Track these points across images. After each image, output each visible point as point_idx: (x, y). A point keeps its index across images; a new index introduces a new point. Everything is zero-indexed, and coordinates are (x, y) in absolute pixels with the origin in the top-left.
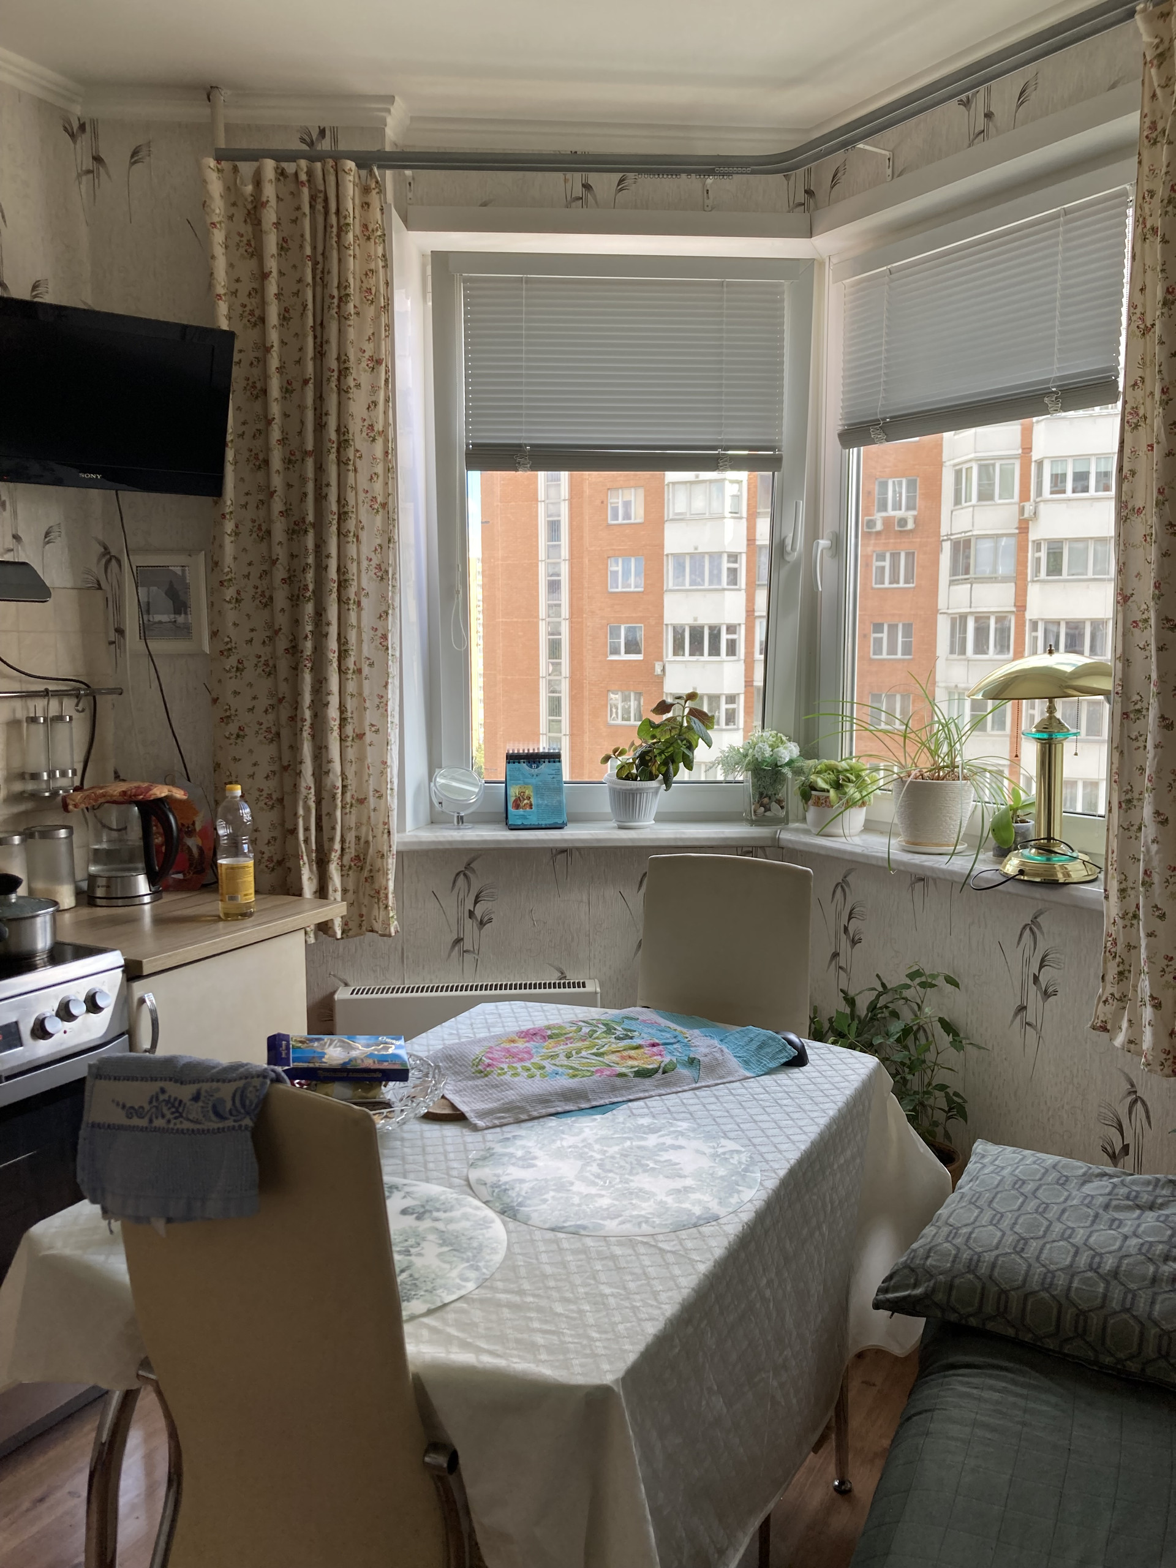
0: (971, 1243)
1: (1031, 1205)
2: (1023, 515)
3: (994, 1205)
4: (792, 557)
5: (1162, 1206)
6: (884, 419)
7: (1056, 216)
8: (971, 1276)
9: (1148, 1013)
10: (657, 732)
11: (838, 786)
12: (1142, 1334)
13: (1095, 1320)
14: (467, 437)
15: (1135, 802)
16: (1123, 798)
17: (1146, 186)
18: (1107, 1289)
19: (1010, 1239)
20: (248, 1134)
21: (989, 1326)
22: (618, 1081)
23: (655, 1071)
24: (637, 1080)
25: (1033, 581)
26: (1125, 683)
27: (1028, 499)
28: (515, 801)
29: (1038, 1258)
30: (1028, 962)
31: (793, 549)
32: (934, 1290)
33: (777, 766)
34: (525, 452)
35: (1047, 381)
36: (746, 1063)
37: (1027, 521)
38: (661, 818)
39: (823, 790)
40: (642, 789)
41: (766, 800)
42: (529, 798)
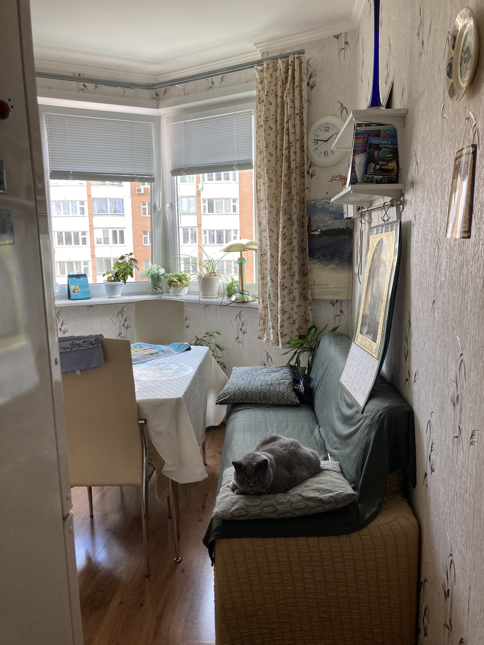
0: (238, 385)
1: (250, 375)
2: (198, 189)
3: (242, 377)
4: (159, 210)
5: (279, 371)
6: (185, 168)
7: (233, 115)
8: (239, 391)
9: (271, 331)
10: (120, 266)
11: (180, 280)
12: (278, 394)
13: (268, 394)
14: (50, 168)
15: (265, 278)
16: (262, 277)
17: (259, 114)
18: (270, 387)
19: (247, 382)
20: (101, 347)
21: (244, 401)
22: (145, 356)
23: (154, 353)
24: (150, 356)
25: (203, 215)
26: (261, 247)
27: (199, 183)
28: (73, 290)
29: (254, 385)
30: (239, 325)
31: (159, 207)
32: (231, 396)
33: (159, 276)
34: (70, 174)
35: (234, 161)
36: (176, 351)
37: (199, 191)
38: (123, 294)
39: (176, 282)
40: (117, 284)
41: (156, 287)
42: (78, 289)
